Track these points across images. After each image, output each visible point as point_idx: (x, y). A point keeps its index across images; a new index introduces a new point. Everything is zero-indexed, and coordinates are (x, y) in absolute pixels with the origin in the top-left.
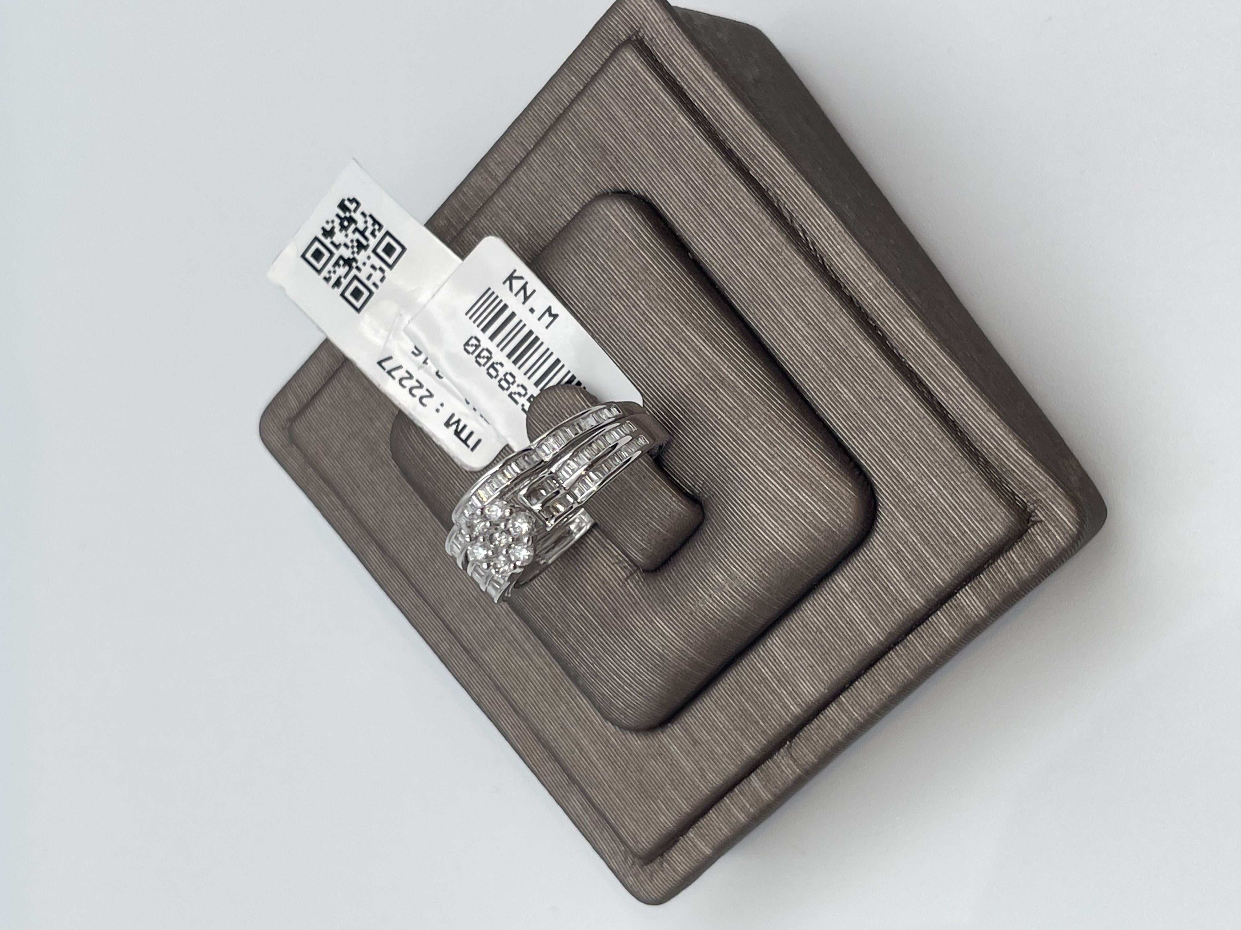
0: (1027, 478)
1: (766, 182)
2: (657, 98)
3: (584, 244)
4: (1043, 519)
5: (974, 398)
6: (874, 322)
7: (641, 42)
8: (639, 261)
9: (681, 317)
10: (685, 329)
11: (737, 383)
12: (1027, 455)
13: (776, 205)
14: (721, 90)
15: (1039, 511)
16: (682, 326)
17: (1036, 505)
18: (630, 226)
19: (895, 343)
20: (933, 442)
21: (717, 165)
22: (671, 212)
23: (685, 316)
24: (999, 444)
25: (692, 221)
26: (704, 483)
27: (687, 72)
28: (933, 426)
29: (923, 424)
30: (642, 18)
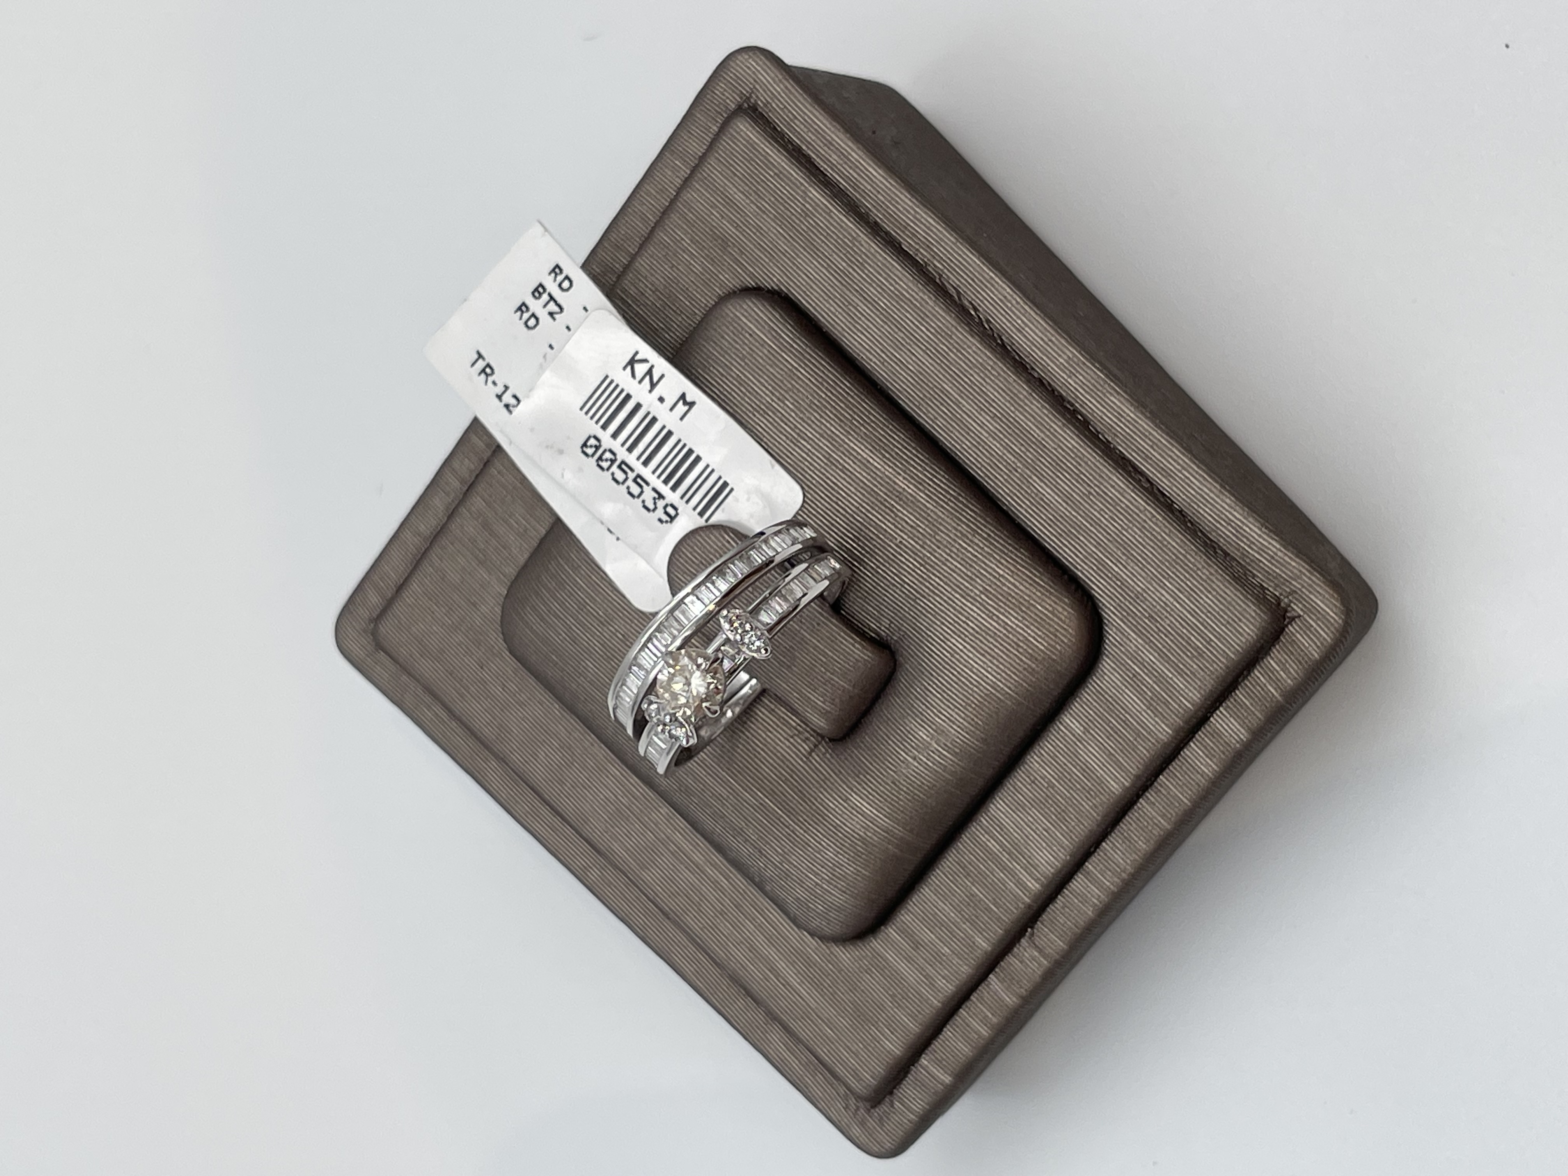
0: (1276, 567)
1: (922, 256)
2: (781, 172)
4: (1302, 614)
5: (1201, 479)
6: (1072, 405)
7: (754, 108)
8: (782, 366)
9: (840, 426)
10: (847, 440)
11: (918, 497)
12: (1273, 539)
13: (938, 281)
14: (857, 154)
15: (1295, 604)
16: (843, 437)
17: (1290, 598)
18: (766, 327)
19: (1100, 427)
20: (1159, 537)
21: (863, 243)
22: (814, 305)
23: (846, 424)
24: (1239, 532)
25: (840, 313)
26: (892, 622)
27: (814, 138)
28: (1158, 519)
29: (1144, 518)
30: (752, 81)
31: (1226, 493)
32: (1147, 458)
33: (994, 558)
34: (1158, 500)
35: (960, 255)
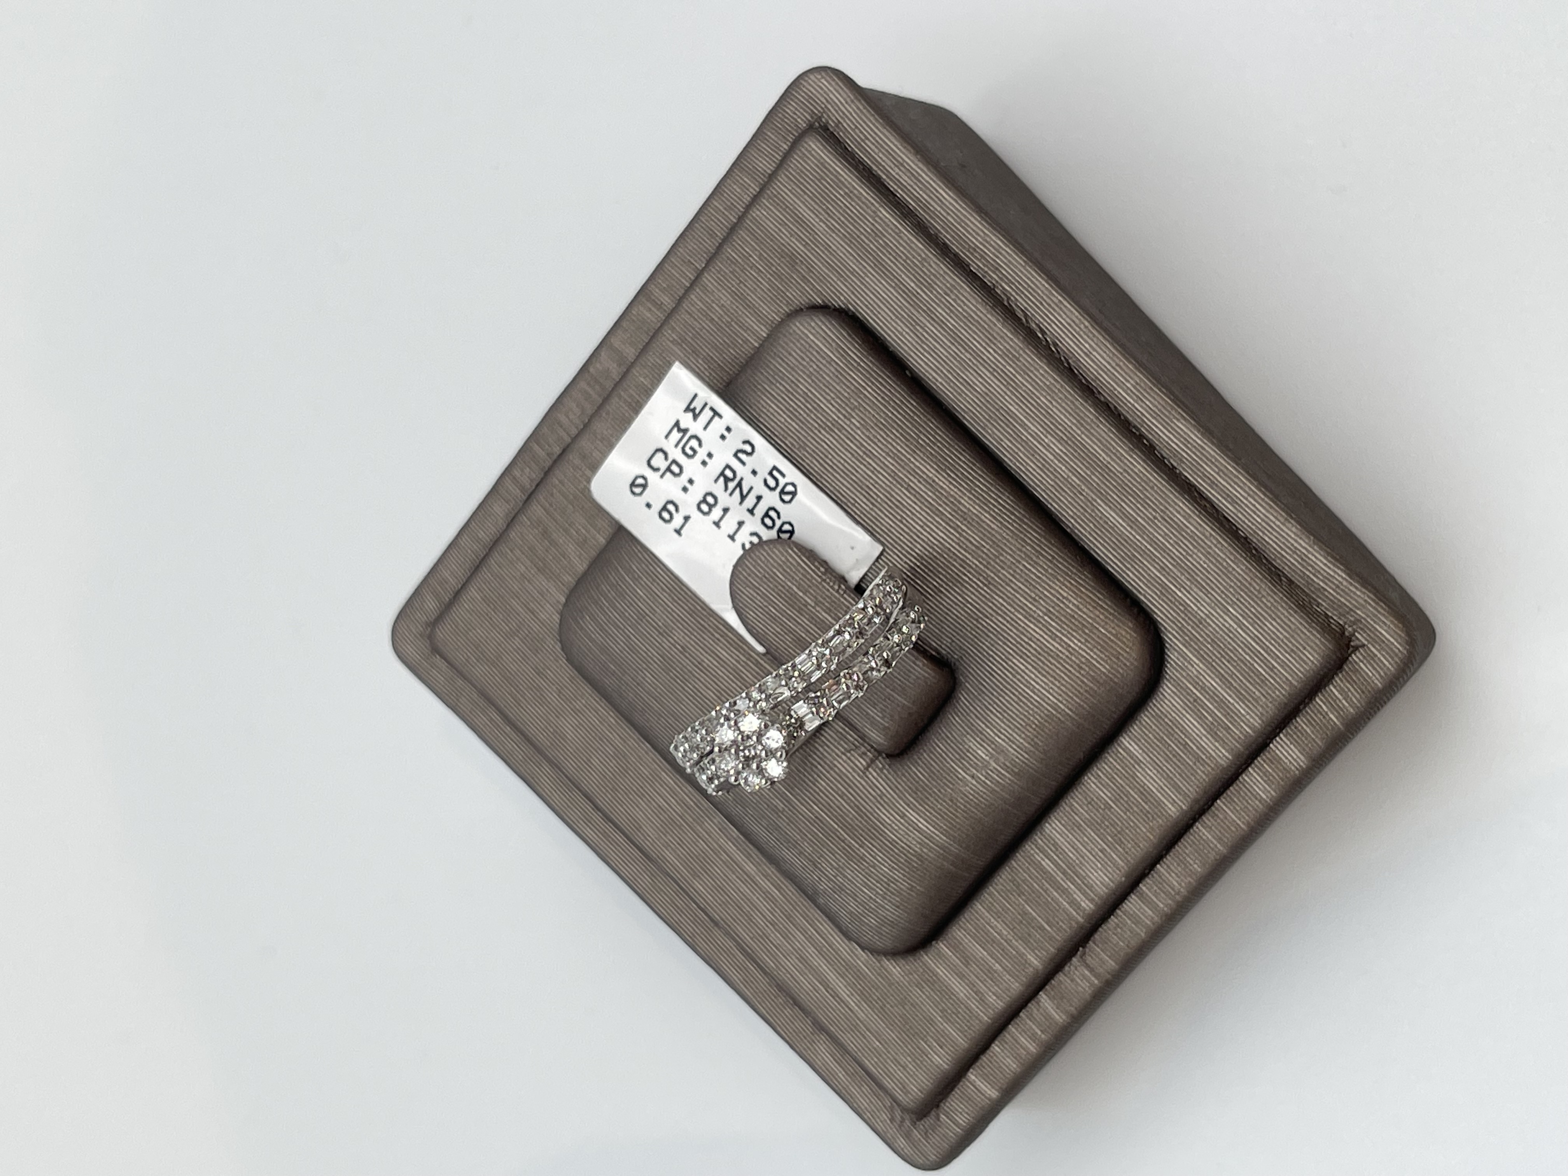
0: (1341, 596)
1: (991, 278)
2: (851, 192)
3: (781, 371)
4: (1366, 643)
5: (1267, 507)
6: (1138, 429)
7: (825, 128)
8: (848, 384)
9: (907, 446)
10: (912, 460)
11: (983, 517)
12: (1338, 568)
13: (1006, 303)
14: (927, 176)
15: (1359, 633)
16: (909, 456)
17: (1355, 627)
18: (834, 344)
19: (1165, 453)
20: (1225, 564)
21: (932, 263)
23: (912, 443)
24: (1303, 558)
25: (907, 333)
26: (953, 641)
27: (884, 158)
28: (1223, 545)
29: (1210, 544)
30: (824, 101)
31: (1292, 521)
32: (1213, 484)
33: (1058, 580)
34: (1224, 527)
35: (1028, 278)
